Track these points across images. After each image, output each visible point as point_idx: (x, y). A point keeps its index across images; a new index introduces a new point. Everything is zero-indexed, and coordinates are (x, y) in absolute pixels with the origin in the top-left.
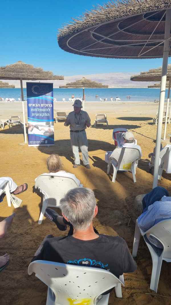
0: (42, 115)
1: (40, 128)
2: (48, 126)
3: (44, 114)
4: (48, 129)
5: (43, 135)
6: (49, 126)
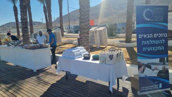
0: (155, 49)
1: (153, 67)
2: (162, 63)
3: (157, 47)
4: (163, 68)
5: (156, 76)
6: (164, 64)
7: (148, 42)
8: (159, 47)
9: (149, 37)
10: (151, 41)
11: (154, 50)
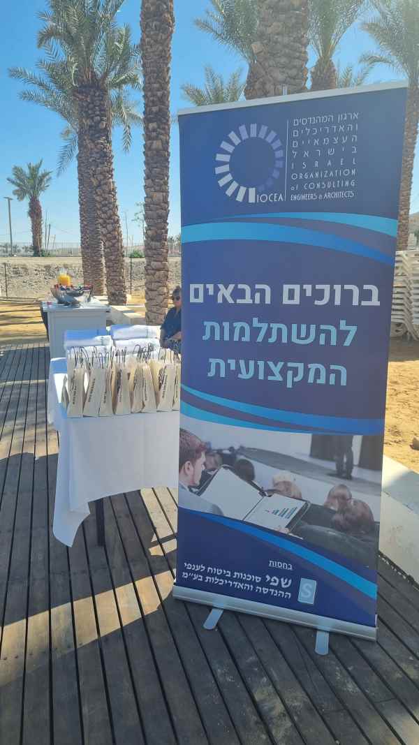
0: (283, 372)
2: (332, 466)
3: (301, 366)
7: (240, 330)
8: (313, 367)
9: (248, 300)
10: (264, 326)
11: (278, 378)
